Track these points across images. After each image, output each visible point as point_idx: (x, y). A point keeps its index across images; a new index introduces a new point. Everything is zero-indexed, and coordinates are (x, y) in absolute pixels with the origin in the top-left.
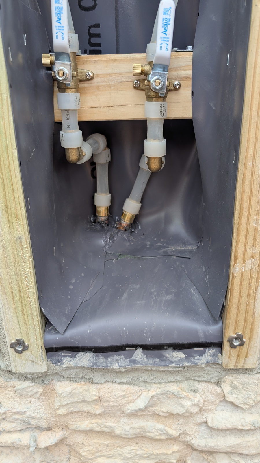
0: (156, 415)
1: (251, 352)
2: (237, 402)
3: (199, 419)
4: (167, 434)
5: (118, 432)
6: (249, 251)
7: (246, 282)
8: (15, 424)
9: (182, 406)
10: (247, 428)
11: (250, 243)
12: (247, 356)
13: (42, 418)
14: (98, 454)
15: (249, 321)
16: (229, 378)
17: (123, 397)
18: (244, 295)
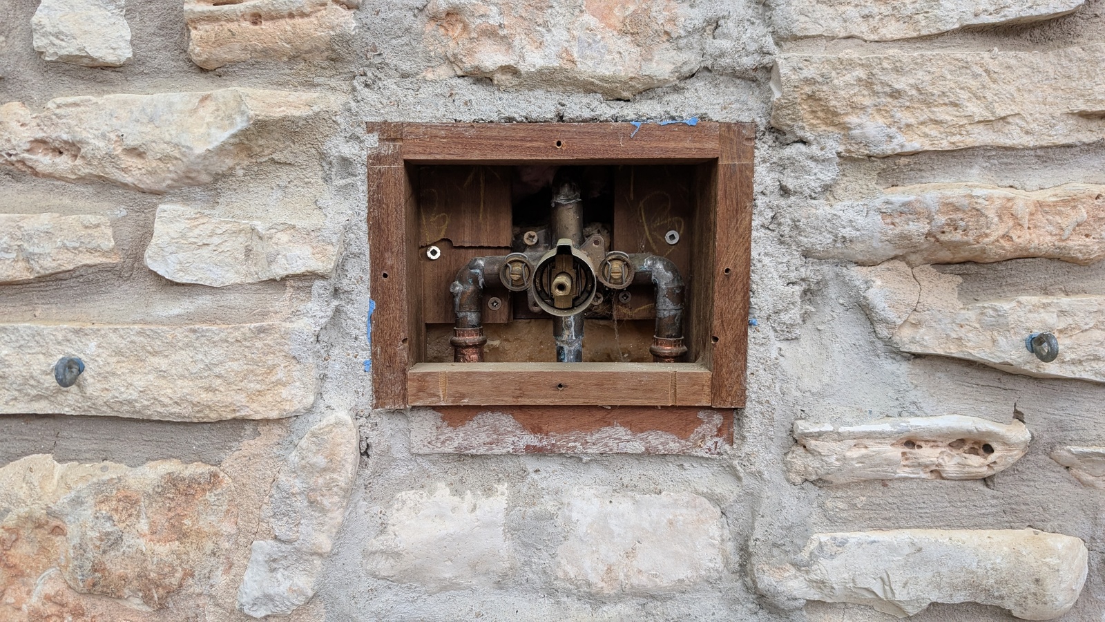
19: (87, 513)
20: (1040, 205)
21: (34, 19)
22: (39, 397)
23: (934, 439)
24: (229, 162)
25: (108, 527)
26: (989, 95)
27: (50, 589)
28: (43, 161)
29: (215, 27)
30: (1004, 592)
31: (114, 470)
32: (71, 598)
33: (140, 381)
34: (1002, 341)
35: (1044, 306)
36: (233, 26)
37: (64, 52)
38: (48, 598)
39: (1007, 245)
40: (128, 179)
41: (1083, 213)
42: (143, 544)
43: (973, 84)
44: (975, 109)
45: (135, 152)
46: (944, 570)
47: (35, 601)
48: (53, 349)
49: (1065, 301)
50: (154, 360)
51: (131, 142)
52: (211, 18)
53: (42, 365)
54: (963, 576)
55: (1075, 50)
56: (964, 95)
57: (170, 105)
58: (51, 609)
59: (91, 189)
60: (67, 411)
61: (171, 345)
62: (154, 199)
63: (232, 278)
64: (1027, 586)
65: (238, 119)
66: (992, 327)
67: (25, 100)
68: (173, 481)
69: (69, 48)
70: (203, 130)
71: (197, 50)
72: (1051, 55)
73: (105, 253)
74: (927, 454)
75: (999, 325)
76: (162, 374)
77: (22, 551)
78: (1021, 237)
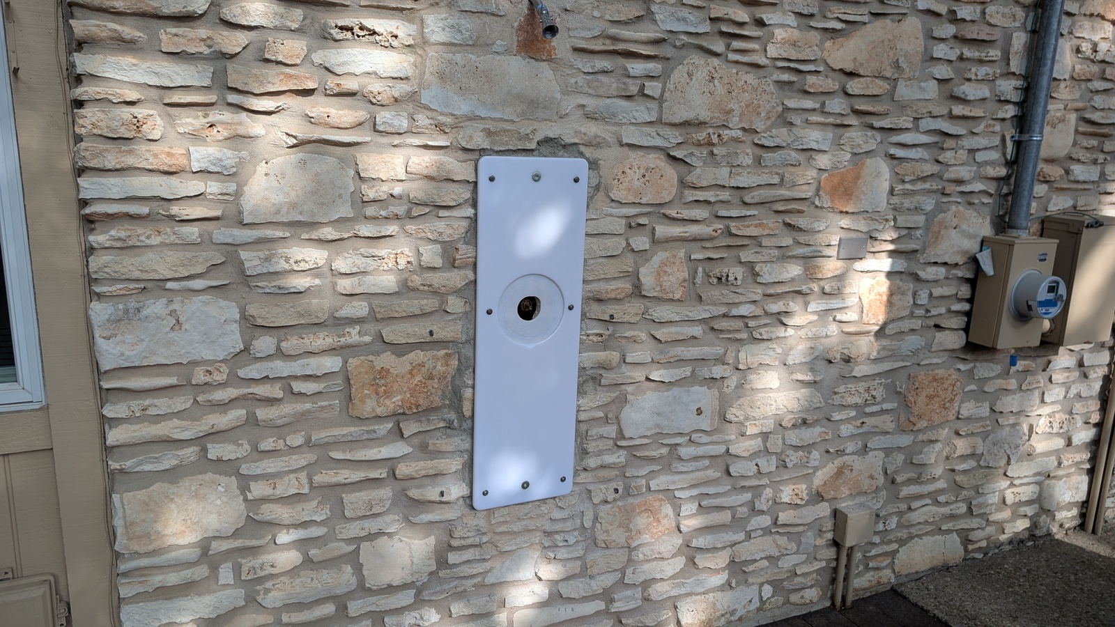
0: (531, 518)
2: (562, 506)
3: (547, 517)
4: (535, 526)
8: (473, 532)
9: (541, 510)
10: (566, 517)
13: (484, 527)
14: (505, 544)
17: (518, 510)
19: (430, 362)
20: (613, 289)
21: (423, 258)
22: (423, 338)
23: (593, 334)
24: (463, 288)
25: (434, 365)
28: (422, 288)
29: (461, 260)
30: (604, 363)
31: (435, 352)
32: (424, 381)
33: (444, 334)
34: (605, 315)
35: (611, 308)
36: (464, 260)
37: (428, 266)
38: (419, 381)
40: (442, 292)
42: (440, 368)
45: (443, 286)
46: (594, 360)
47: (416, 382)
48: (427, 327)
49: (616, 307)
50: (447, 329)
51: (443, 284)
52: (461, 258)
53: (426, 332)
55: (620, 260)
57: (451, 276)
58: (419, 383)
59: (432, 294)
60: (427, 341)
61: (450, 326)
62: (447, 295)
63: (462, 310)
64: (608, 362)
65: (465, 280)
68: (447, 354)
69: (430, 265)
70: (459, 282)
71: (457, 265)
72: (617, 262)
73: (437, 307)
74: (591, 337)
75: (604, 312)
76: (448, 332)
77: (416, 371)
78: (608, 296)
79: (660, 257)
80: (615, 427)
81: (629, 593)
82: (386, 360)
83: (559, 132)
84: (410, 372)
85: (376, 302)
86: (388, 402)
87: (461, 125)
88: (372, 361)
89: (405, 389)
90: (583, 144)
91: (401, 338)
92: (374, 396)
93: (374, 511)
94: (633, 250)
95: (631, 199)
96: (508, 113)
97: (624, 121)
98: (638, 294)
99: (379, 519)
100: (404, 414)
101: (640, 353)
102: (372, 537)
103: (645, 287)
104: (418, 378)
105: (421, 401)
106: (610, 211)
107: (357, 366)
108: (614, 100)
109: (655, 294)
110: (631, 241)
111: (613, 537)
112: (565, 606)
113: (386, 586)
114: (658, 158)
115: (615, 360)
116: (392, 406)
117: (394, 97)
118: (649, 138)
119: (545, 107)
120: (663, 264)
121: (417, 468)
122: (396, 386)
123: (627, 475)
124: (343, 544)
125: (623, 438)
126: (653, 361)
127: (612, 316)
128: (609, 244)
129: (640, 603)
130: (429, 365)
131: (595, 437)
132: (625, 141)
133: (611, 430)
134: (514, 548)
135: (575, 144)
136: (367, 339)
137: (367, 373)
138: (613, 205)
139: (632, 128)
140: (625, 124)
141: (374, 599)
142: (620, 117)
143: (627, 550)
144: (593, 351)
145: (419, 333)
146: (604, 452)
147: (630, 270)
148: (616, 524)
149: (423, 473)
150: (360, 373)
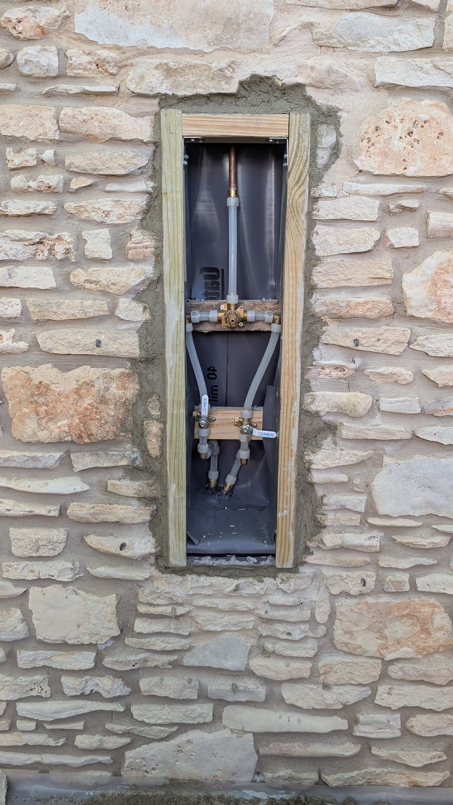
0: (241, 596)
1: (289, 559)
2: (284, 589)
3: (264, 599)
4: (247, 607)
5: (220, 607)
6: (285, 506)
7: (284, 522)
8: (164, 600)
9: (255, 590)
10: (290, 604)
11: (285, 503)
12: (287, 561)
13: (179, 596)
14: (208, 623)
15: (287, 541)
16: (280, 575)
17: (224, 584)
18: (284, 528)
19: (101, 381)
20: (358, 303)
21: (86, 247)
22: (88, 350)
23: (330, 366)
24: (139, 287)
25: (106, 385)
26: (346, 273)
27: (89, 402)
28: (88, 286)
29: (136, 250)
30: (346, 408)
31: (107, 370)
32: (95, 404)
33: (115, 346)
34: (347, 341)
35: (358, 331)
36: (140, 250)
37: (94, 256)
38: (89, 404)
39: (348, 314)
40: (112, 292)
41: (370, 306)
42: (115, 391)
43: (342, 269)
44: (341, 276)
45: (113, 284)
46: (330, 403)
47: (85, 405)
48: (93, 337)
49: (365, 329)
50: (119, 341)
51: (112, 282)
52: (135, 248)
53: (90, 341)
54: (335, 404)
55: (371, 260)
56: (338, 273)
57: (123, 272)
58: (89, 407)
59: (100, 293)
60: (95, 354)
61: (124, 337)
62: (118, 297)
63: (139, 319)
64: (352, 407)
65: (142, 276)
66: (345, 336)
67: (82, 268)
68: (123, 374)
69: (97, 256)
70: (133, 279)
71: (130, 256)
72: (364, 262)
73: (105, 312)
74: (327, 371)
75: (346, 336)
76: (121, 345)
77: (83, 391)
78: (352, 312)
79: (437, 258)
80: (364, 498)
81: (382, 717)
82: (46, 373)
83: (274, 67)
84: (77, 391)
85: (30, 300)
86: (52, 426)
87: (129, 62)
88: (27, 373)
89: (71, 412)
90: (311, 85)
91: (61, 348)
92: (33, 416)
93: (43, 552)
94: (392, 247)
95: (390, 169)
96: (195, 41)
97: (379, 48)
98: (402, 313)
99: (50, 563)
100: (72, 442)
101: (402, 399)
102: (41, 582)
103: (413, 303)
104: (88, 401)
105: (94, 430)
106: (355, 186)
107: (12, 377)
108: (359, 14)
109: (429, 315)
110: (390, 233)
111: (359, 641)
112: (289, 714)
113: (61, 642)
114: (437, 105)
115: (363, 405)
116: (57, 431)
117: (39, 27)
118: (419, 73)
119: (250, 30)
120: (442, 270)
121: (92, 511)
122: (60, 407)
123: (382, 564)
124: (10, 584)
125: (376, 514)
126: (423, 413)
127: (357, 342)
128: (353, 235)
129: (398, 734)
130: (99, 385)
131: (334, 507)
132: (380, 79)
133: (357, 502)
134: (219, 629)
135: (299, 86)
136: (23, 345)
137: (23, 386)
138: (362, 178)
139: (393, 59)
140: (380, 54)
141: (48, 653)
142: (372, 42)
143: (379, 661)
144: (331, 389)
145: (83, 342)
146: (348, 529)
147: (388, 275)
148: (364, 626)
149: (101, 518)
150: (16, 386)
